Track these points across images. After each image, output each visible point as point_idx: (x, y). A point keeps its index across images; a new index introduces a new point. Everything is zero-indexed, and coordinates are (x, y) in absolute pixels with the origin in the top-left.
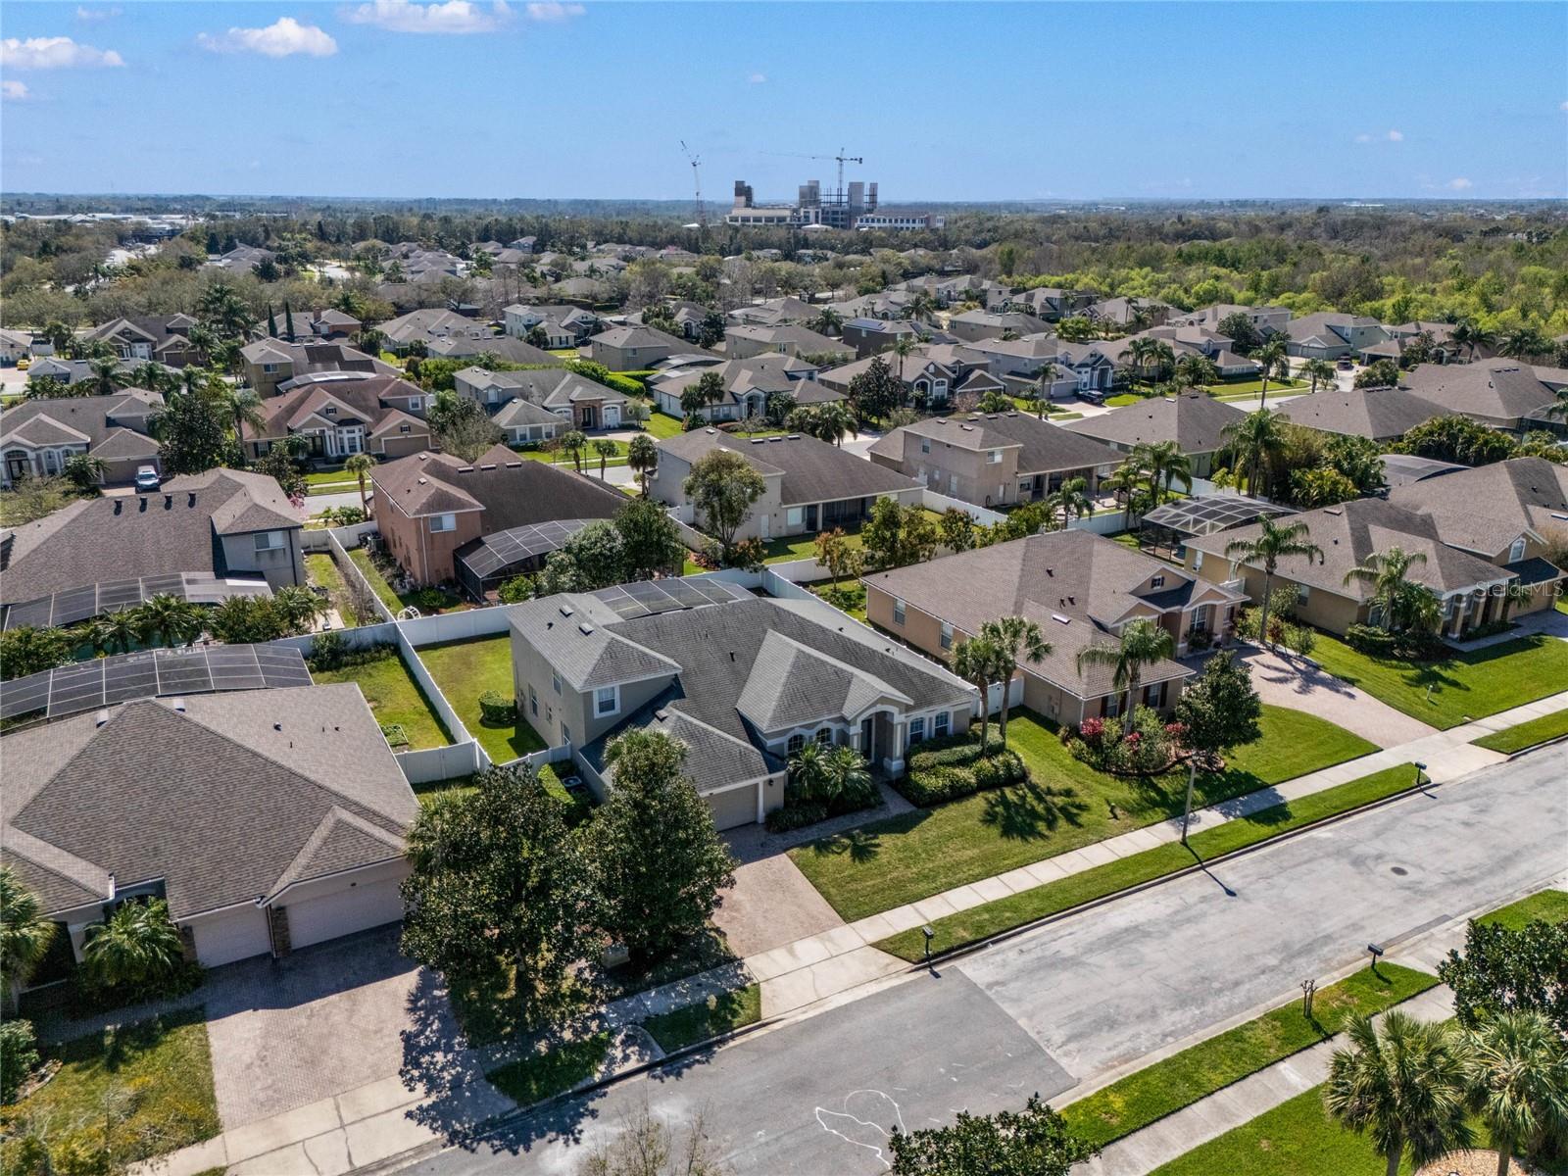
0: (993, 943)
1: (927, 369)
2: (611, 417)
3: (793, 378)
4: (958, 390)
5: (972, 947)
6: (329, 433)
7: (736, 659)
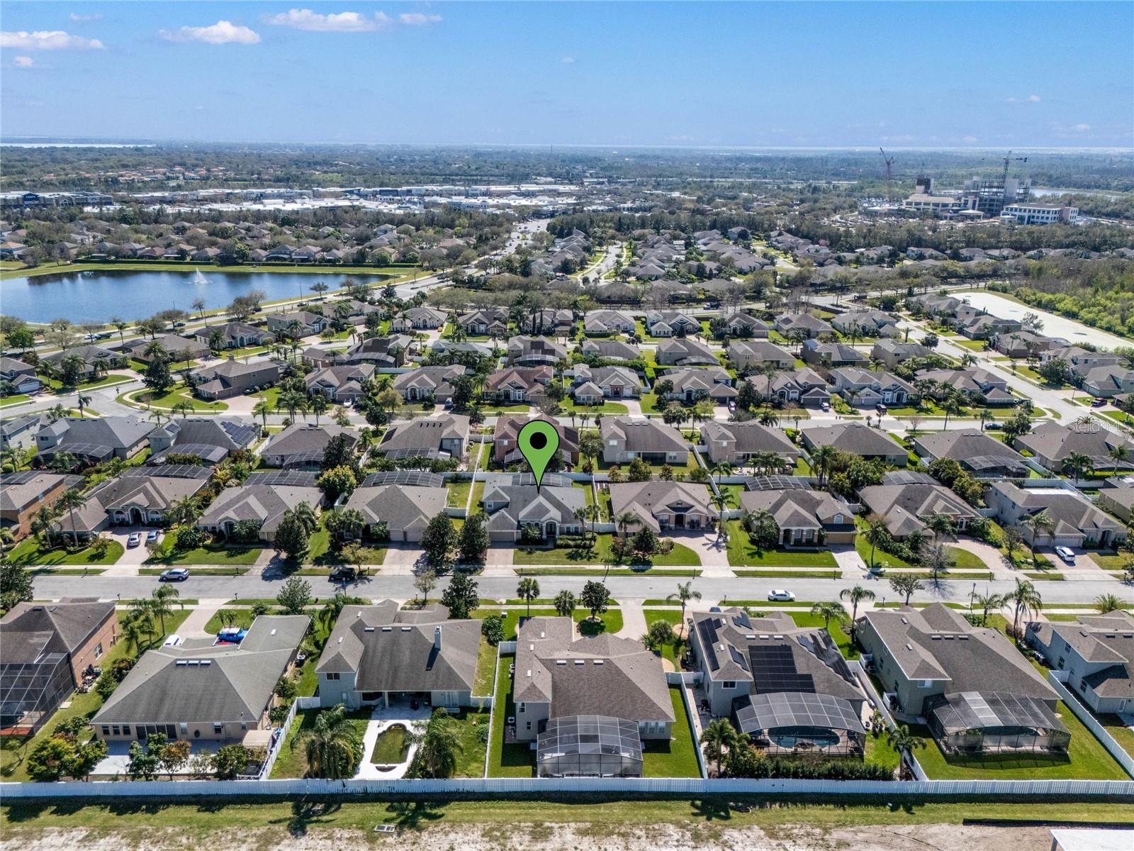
1: (786, 385)
2: (627, 392)
3: (716, 382)
4: (803, 397)
5: (533, 575)
6: (512, 391)
7: (526, 501)
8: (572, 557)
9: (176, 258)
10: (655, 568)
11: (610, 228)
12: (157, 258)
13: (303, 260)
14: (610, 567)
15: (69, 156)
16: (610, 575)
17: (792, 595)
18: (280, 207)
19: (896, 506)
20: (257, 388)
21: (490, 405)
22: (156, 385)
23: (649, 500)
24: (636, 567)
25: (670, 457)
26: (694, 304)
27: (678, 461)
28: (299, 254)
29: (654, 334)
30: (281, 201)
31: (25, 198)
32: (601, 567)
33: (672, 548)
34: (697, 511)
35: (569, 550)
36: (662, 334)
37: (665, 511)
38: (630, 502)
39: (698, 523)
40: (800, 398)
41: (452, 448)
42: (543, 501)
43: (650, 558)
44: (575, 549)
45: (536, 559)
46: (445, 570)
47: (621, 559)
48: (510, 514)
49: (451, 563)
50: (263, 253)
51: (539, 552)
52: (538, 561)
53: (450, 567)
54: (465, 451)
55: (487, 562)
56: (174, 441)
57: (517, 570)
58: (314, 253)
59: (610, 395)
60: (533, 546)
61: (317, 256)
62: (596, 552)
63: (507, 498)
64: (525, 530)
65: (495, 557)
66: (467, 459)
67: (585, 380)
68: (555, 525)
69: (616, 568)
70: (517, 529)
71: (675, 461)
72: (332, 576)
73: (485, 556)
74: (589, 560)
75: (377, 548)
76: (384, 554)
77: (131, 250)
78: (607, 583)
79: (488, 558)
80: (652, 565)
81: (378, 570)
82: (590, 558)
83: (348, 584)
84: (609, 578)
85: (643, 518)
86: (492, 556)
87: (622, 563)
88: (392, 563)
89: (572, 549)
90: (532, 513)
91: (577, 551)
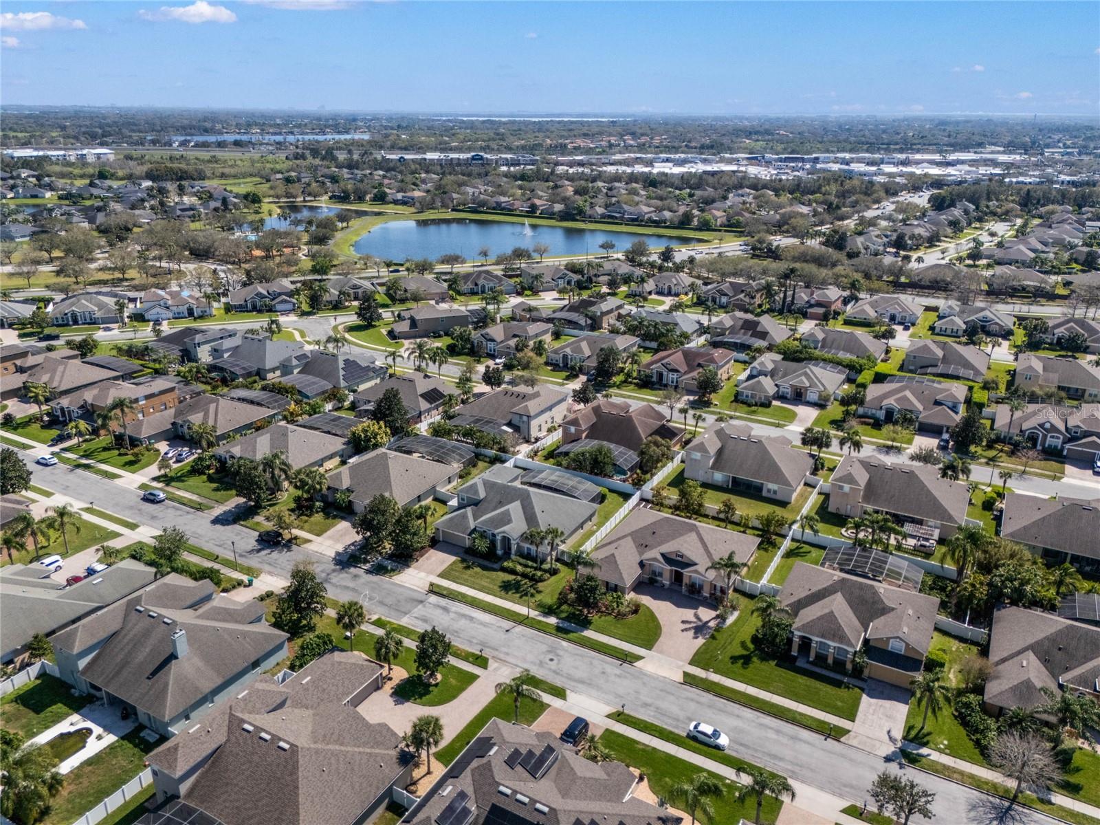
0: (448, 599)
1: (1042, 426)
2: (812, 396)
3: (937, 403)
4: (1067, 446)
5: (443, 596)
6: (665, 373)
7: (501, 504)
8: (506, 587)
9: (527, 212)
10: (589, 634)
11: (1013, 201)
12: (512, 211)
13: (633, 220)
14: (534, 614)
15: (549, 126)
16: (524, 625)
17: (723, 740)
18: (667, 171)
19: (1031, 655)
20: (442, 333)
21: (636, 385)
22: (364, 319)
23: (650, 540)
24: (566, 625)
25: (769, 491)
26: (1043, 301)
27: (779, 497)
28: (631, 214)
29: (937, 330)
30: (670, 165)
31: (473, 158)
32: (523, 610)
33: (636, 612)
34: (697, 572)
35: (511, 577)
36: (949, 332)
37: (656, 560)
38: (624, 537)
39: (700, 588)
40: (1063, 448)
41: (521, 425)
42: (515, 508)
43: (594, 617)
44: (519, 578)
45: (466, 577)
46: (366, 561)
47: (558, 607)
48: (474, 515)
49: (381, 554)
50: (600, 210)
51: (478, 570)
52: (466, 580)
53: (374, 559)
54: (540, 430)
55: (415, 565)
56: (299, 370)
57: (432, 585)
58: (646, 213)
59: (789, 396)
60: (476, 560)
61: (646, 217)
62: (540, 589)
63: (482, 494)
64: (474, 538)
65: (429, 562)
66: (537, 440)
67: (761, 373)
68: (512, 542)
69: (541, 618)
70: (470, 535)
71: (774, 497)
72: (260, 536)
73: (422, 556)
74: (521, 597)
75: (335, 517)
76: (333, 525)
77: (497, 203)
78: (509, 634)
79: (421, 560)
80: (587, 628)
81: (309, 541)
82: (526, 595)
83: (268, 548)
84: (520, 629)
85: (616, 562)
86: (427, 559)
87: (555, 613)
88: (329, 538)
89: (514, 577)
90: (492, 520)
91: (518, 582)
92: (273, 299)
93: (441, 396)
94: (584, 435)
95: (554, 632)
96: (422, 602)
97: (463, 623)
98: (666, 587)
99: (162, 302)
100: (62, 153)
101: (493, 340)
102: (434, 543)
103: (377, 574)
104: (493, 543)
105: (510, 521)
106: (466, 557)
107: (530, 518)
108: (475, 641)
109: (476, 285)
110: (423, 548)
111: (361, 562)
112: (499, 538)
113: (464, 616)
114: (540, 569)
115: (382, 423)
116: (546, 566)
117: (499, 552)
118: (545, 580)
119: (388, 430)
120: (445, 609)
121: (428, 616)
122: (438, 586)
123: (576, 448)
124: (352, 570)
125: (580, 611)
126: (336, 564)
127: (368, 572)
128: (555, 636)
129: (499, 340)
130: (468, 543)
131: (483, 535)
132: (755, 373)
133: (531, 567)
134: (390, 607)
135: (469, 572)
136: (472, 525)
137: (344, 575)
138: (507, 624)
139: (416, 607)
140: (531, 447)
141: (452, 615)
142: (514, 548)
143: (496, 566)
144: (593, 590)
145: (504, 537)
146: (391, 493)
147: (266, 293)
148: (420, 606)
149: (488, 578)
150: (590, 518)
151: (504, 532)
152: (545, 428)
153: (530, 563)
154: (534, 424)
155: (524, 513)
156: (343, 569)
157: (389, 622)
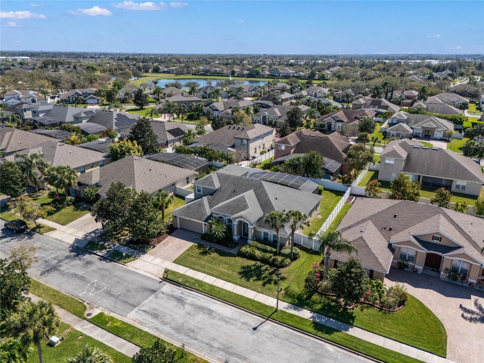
0: (183, 287)
5: (178, 284)
6: (333, 123)
7: (235, 193)
8: (246, 274)
9: (230, 74)
10: (355, 332)
12: (222, 74)
14: (283, 306)
16: (274, 320)
23: (392, 223)
24: (323, 320)
25: (458, 187)
27: (466, 191)
28: (283, 74)
31: (202, 60)
33: (402, 303)
34: (464, 255)
37: (409, 243)
38: (363, 221)
39: (465, 274)
41: (241, 147)
42: (249, 196)
43: (355, 310)
44: (259, 263)
45: (203, 263)
46: (103, 248)
47: (309, 297)
48: (210, 203)
49: (119, 240)
50: (267, 73)
51: (215, 255)
52: (203, 266)
53: (112, 245)
54: (255, 152)
55: (151, 251)
56: (86, 120)
57: (167, 271)
58: (291, 73)
59: (421, 136)
60: (213, 245)
61: (291, 75)
62: (283, 275)
63: (217, 185)
64: (211, 224)
65: (166, 247)
66: (254, 158)
67: (399, 121)
68: (250, 226)
69: (292, 312)
70: (206, 221)
71: (462, 191)
72: (5, 225)
73: (159, 242)
74: (264, 285)
75: (83, 209)
76: (80, 216)
77: (215, 71)
78: (258, 333)
79: (158, 246)
80: (352, 325)
81: (54, 229)
82: (269, 282)
83: (10, 236)
84: (269, 325)
85: (367, 246)
86: (164, 245)
87: (307, 304)
88: (74, 226)
89: (252, 263)
90: (227, 207)
91: (258, 268)
92: (86, 97)
93: (183, 132)
94: (292, 151)
95: (312, 330)
96: (154, 291)
97: (201, 317)
98: (420, 272)
99: (16, 96)
100: (5, 58)
101: (217, 110)
102: (172, 230)
103: (111, 261)
104: (229, 229)
105: (245, 207)
106: (203, 242)
107: (265, 204)
108: (216, 345)
109: (205, 93)
110: (160, 234)
111: (97, 249)
112: (235, 223)
113: (201, 309)
114: (280, 254)
115: (135, 142)
116: (286, 251)
117: (236, 237)
118: (286, 266)
119: (140, 148)
120: (180, 300)
121: (160, 309)
122: (174, 273)
123: (287, 159)
124: (87, 257)
125: (335, 301)
126: (71, 251)
127: (103, 258)
128: (315, 336)
129: (221, 110)
130: (204, 229)
131: (220, 220)
132: (395, 121)
133: (271, 252)
134: (117, 297)
135: (205, 257)
136: (208, 212)
137: (77, 262)
138: (253, 320)
139: (146, 298)
140: (251, 162)
141: (188, 308)
142: (251, 233)
143: (233, 251)
144: (358, 278)
145: (240, 222)
146: (134, 186)
147: (81, 93)
148: (152, 297)
149: (226, 263)
150: (315, 208)
151: (241, 217)
152: (259, 151)
153: (269, 248)
154: (252, 145)
155: (259, 200)
156: (77, 255)
157: (112, 319)
